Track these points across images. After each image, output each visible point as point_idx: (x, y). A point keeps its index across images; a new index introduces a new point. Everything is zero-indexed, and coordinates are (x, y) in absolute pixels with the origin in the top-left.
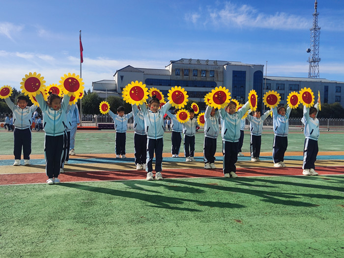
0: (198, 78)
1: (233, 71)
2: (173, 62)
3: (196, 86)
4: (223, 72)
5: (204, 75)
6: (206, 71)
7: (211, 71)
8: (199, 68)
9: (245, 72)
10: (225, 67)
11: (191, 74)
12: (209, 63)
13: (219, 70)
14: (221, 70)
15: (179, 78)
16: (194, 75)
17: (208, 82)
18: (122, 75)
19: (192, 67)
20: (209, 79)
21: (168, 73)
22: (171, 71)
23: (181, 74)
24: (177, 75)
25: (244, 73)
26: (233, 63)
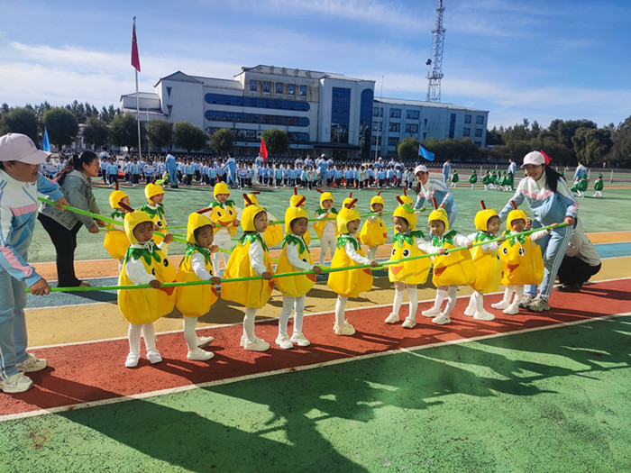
0: (284, 97)
1: (334, 88)
2: (246, 70)
3: (280, 108)
4: (319, 88)
5: (292, 92)
6: (295, 86)
7: (302, 86)
8: (285, 80)
9: (350, 89)
10: (322, 81)
11: (274, 90)
12: (299, 74)
13: (313, 86)
14: (316, 85)
15: (256, 94)
16: (278, 92)
17: (298, 102)
18: (169, 86)
19: (275, 79)
20: (298, 99)
21: (239, 87)
22: (243, 83)
23: (259, 88)
24: (253, 89)
25: (348, 91)
26: (333, 76)
